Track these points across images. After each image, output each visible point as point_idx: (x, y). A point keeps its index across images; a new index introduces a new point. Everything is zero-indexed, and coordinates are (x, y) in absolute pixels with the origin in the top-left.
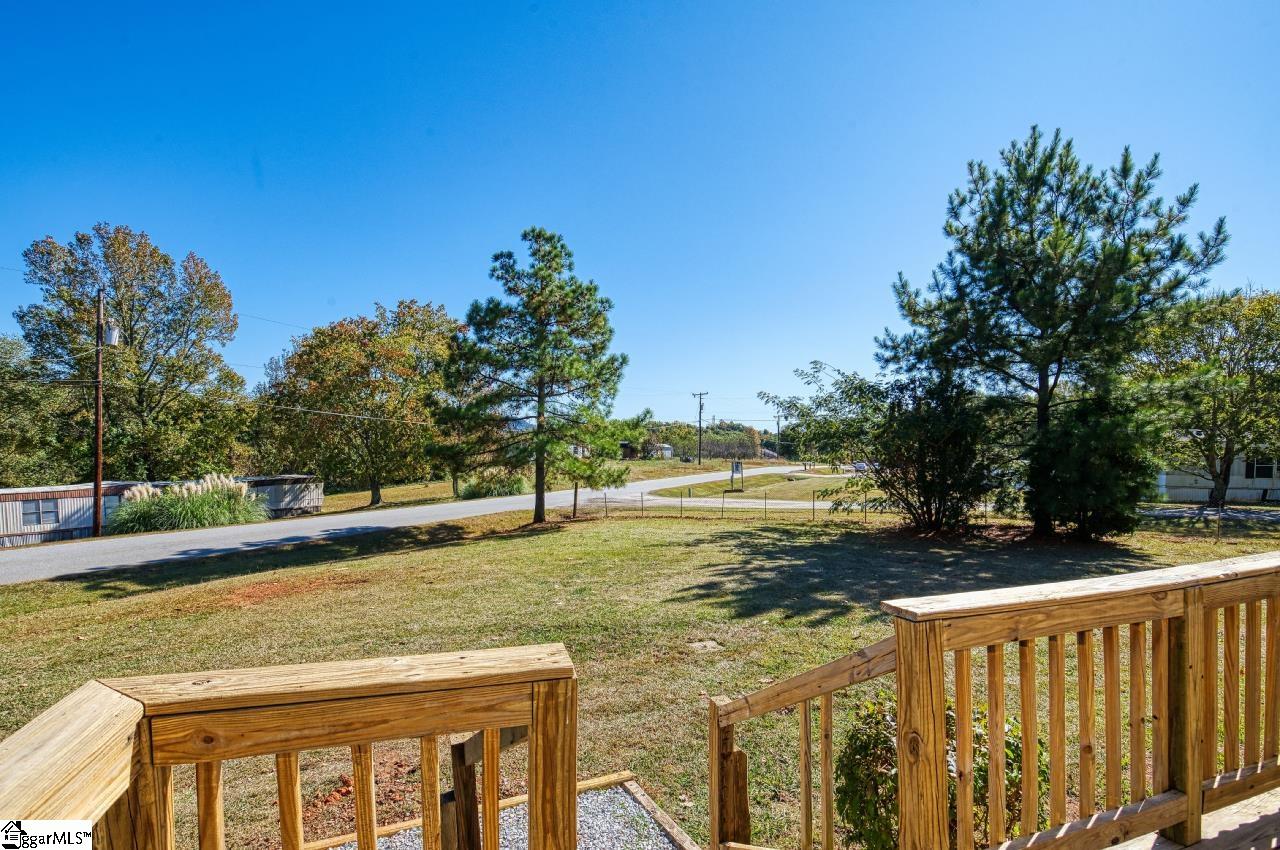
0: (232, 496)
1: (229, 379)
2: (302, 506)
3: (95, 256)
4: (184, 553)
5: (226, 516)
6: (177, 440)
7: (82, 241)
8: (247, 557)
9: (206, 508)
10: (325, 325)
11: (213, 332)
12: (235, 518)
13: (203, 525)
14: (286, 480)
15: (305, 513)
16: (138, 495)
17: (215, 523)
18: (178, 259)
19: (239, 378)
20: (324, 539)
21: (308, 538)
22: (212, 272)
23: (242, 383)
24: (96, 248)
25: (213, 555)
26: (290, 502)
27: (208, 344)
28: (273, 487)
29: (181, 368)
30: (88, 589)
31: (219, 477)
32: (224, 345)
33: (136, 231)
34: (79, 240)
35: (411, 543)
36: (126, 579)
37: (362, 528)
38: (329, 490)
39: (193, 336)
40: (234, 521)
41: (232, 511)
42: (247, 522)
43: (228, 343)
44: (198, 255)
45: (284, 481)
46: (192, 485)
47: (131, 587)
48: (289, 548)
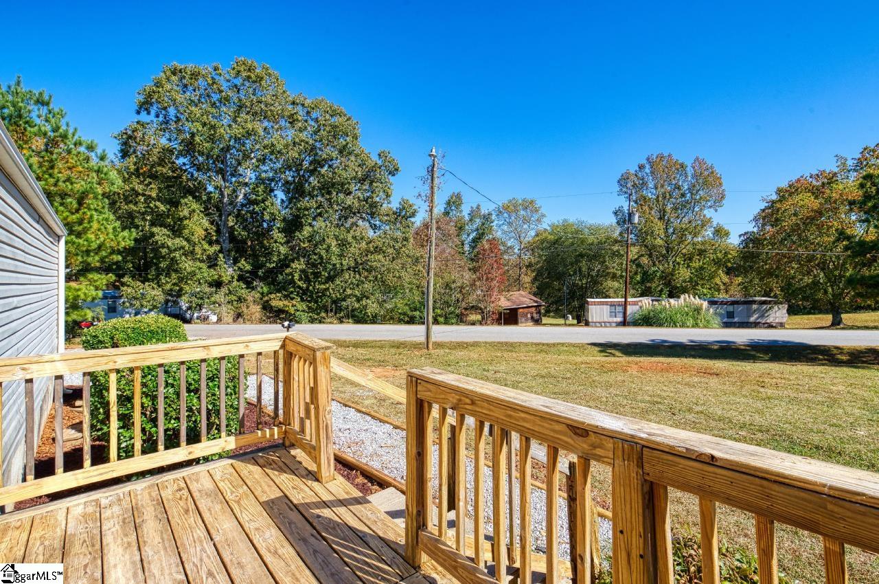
0: (698, 310)
1: (720, 232)
2: (768, 321)
3: (647, 174)
4: (653, 341)
5: (690, 322)
6: (684, 274)
7: (641, 167)
8: (685, 349)
9: (679, 315)
10: (784, 184)
11: (709, 204)
12: (696, 324)
13: (676, 326)
14: (755, 301)
15: (770, 326)
16: (644, 305)
17: (683, 326)
18: (689, 163)
19: (726, 231)
20: (744, 345)
21: (734, 342)
22: (710, 165)
23: (727, 234)
24: (647, 170)
25: (667, 344)
26: (758, 318)
27: (706, 212)
28: (745, 306)
29: (686, 229)
30: (601, 351)
31: (689, 297)
32: (716, 211)
33: (666, 154)
34: (639, 168)
35: (825, 360)
36: (618, 350)
37: (783, 342)
38: (792, 311)
39: (697, 209)
40: (696, 325)
41: (695, 319)
42: (705, 327)
43: (719, 209)
44: (701, 158)
45: (754, 302)
46: (672, 301)
47: (617, 353)
48: (716, 347)
